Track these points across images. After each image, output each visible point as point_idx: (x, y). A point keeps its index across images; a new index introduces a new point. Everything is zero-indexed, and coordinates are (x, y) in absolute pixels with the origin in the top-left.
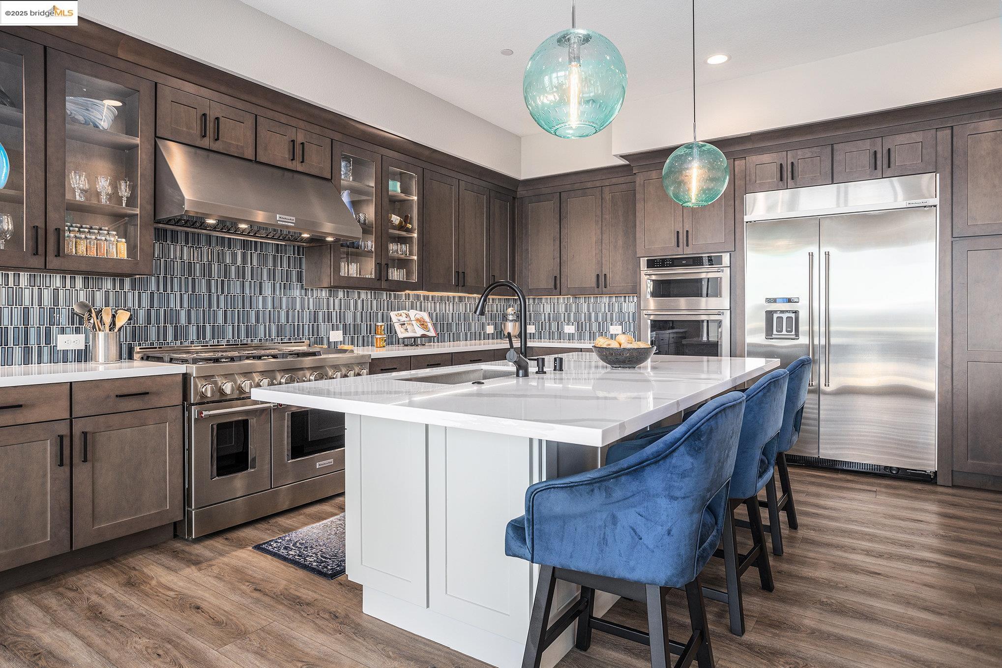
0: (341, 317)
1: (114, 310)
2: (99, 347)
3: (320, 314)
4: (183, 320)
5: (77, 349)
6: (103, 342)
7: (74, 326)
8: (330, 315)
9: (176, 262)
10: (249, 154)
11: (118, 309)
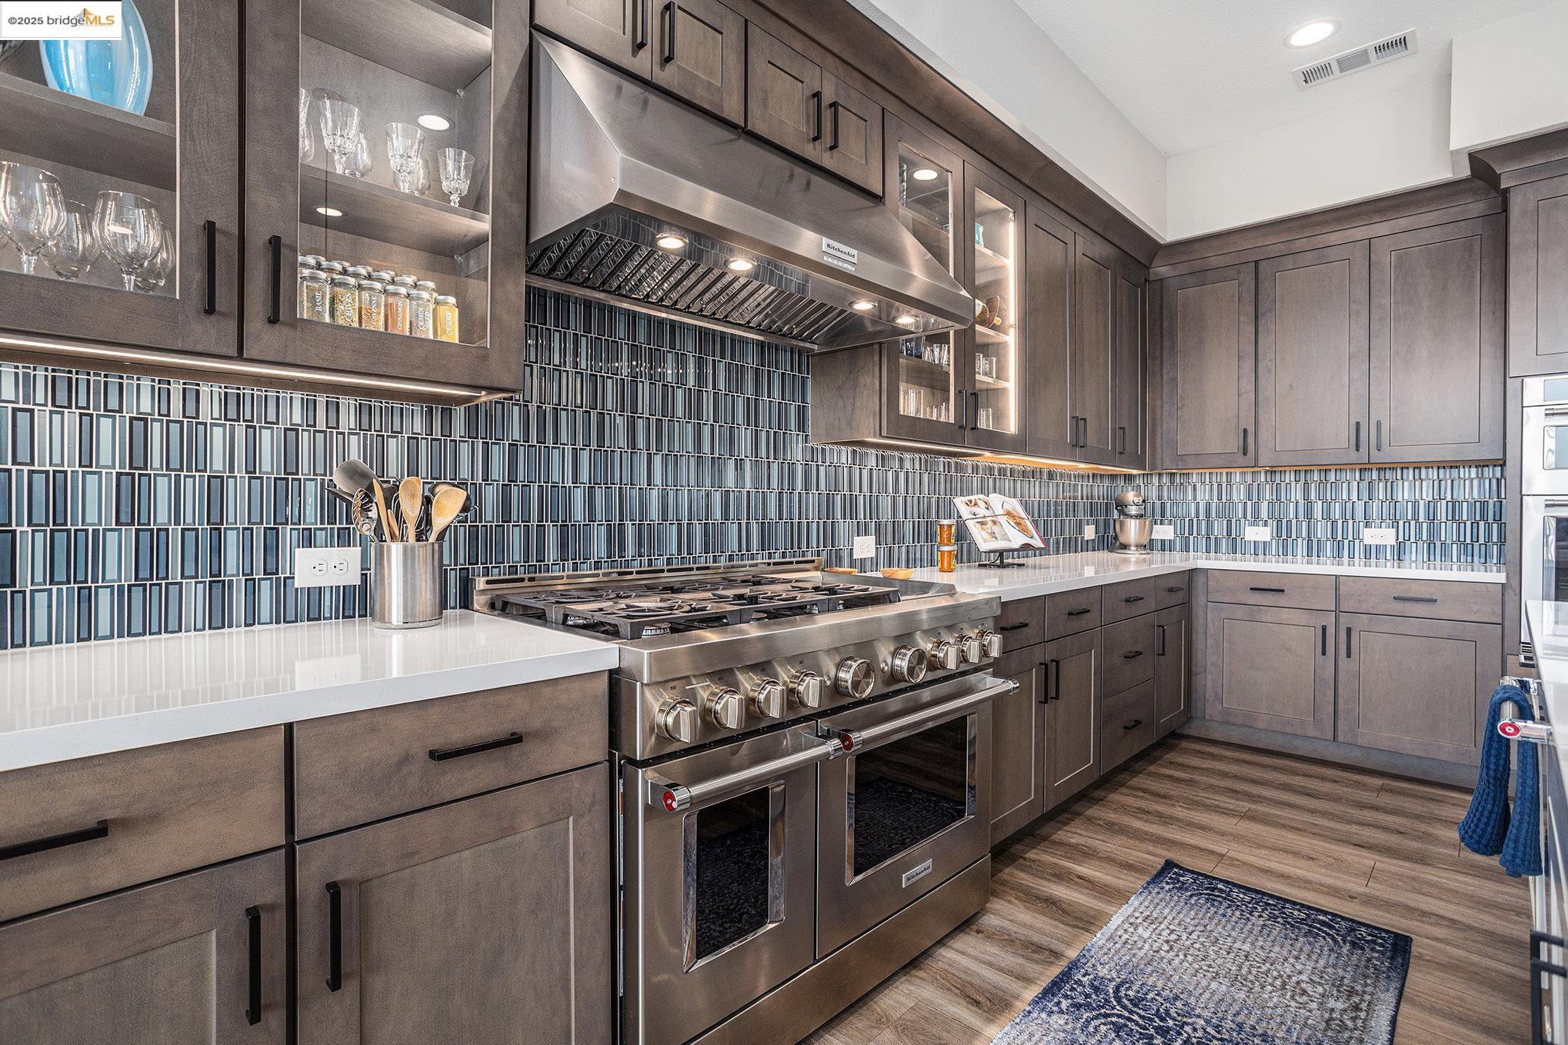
0: (873, 509)
1: (427, 486)
2: (390, 584)
3: (838, 499)
4: (579, 514)
5: (342, 584)
6: (401, 569)
7: (336, 527)
8: (853, 500)
9: (565, 374)
10: (732, 109)
11: (438, 484)
